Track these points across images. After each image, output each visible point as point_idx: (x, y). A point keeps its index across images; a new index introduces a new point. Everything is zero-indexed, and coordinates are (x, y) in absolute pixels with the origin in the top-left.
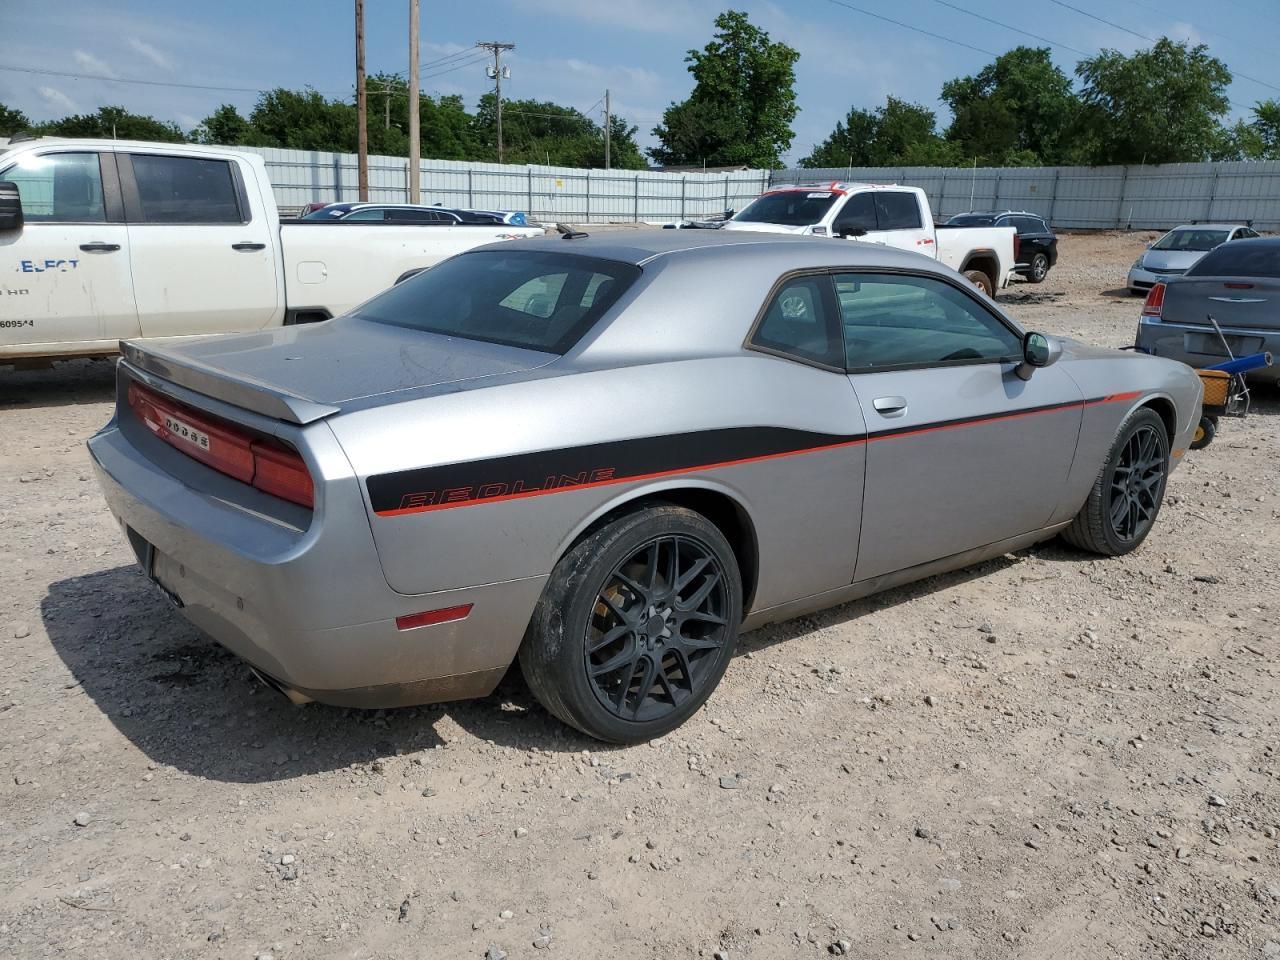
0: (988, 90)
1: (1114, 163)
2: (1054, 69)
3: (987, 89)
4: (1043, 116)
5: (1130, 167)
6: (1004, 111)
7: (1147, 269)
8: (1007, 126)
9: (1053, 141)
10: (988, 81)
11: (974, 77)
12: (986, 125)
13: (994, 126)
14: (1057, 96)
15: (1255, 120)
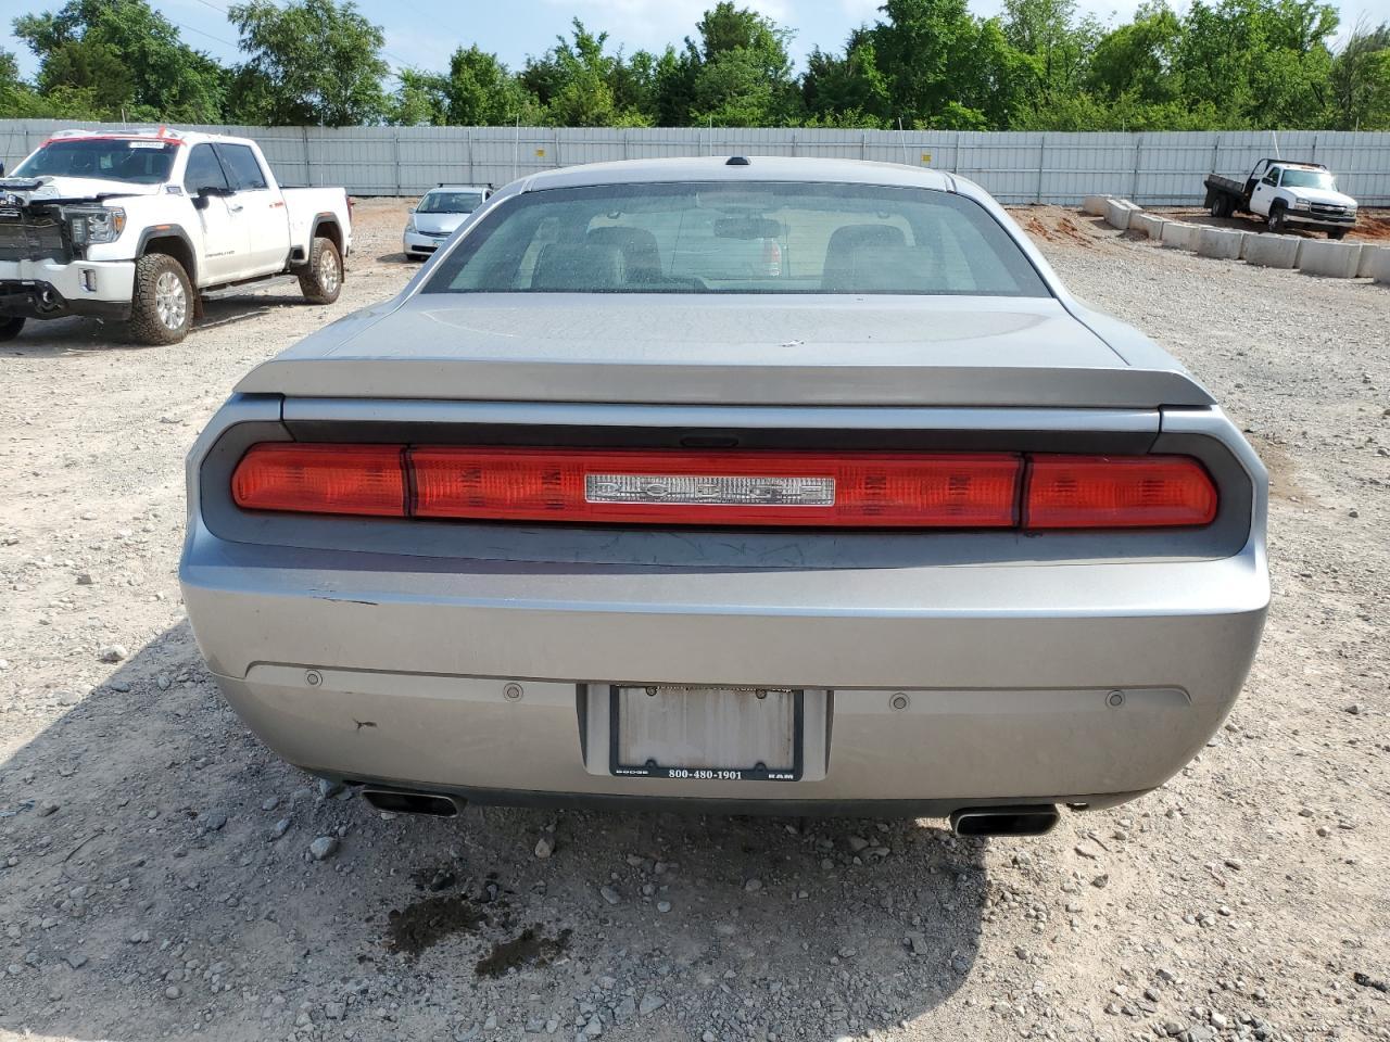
0: (78, 31)
1: (292, 124)
2: (153, 12)
3: (74, 29)
4: (152, 66)
5: (308, 128)
6: (109, 57)
7: (422, 233)
8: (117, 75)
9: (174, 96)
10: (75, 21)
11: (55, 13)
12: (92, 72)
13: (103, 74)
14: (165, 44)
15: (400, 86)
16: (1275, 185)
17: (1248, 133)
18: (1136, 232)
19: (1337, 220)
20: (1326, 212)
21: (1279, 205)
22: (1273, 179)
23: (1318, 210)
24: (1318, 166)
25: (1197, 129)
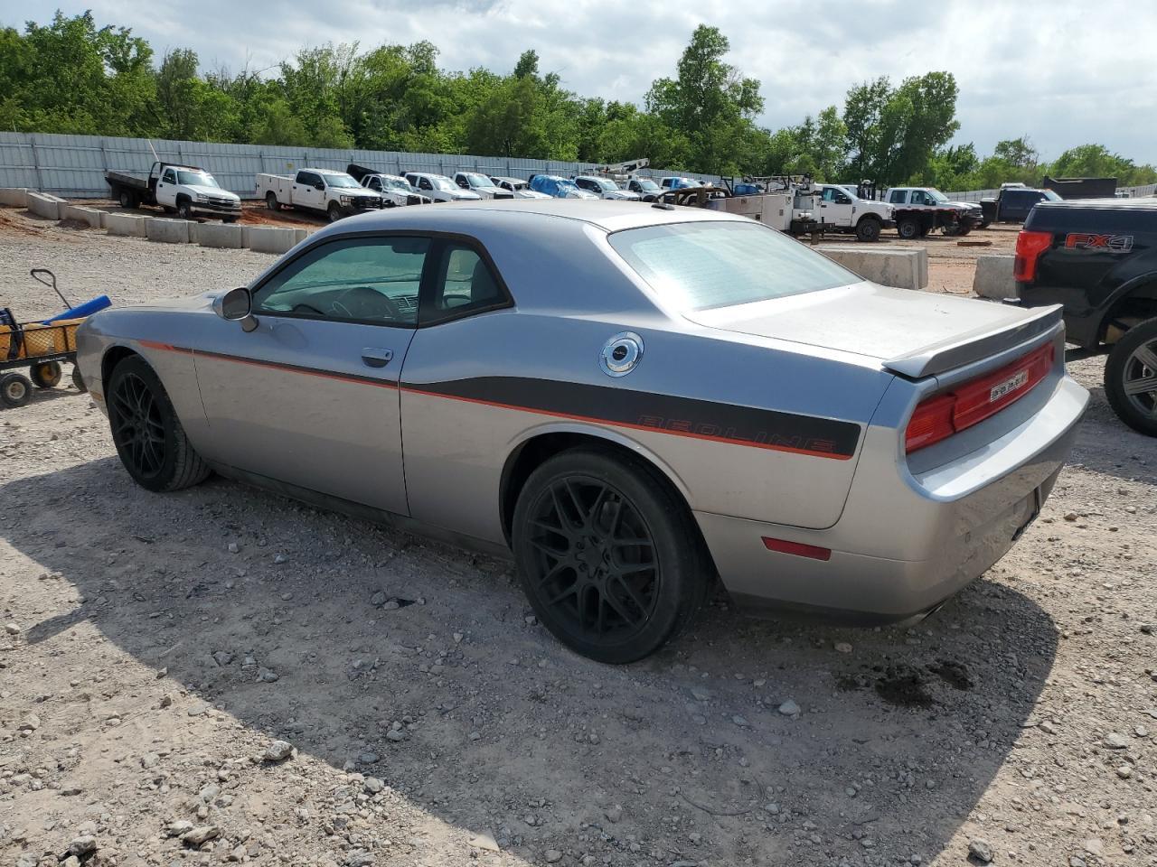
16: (175, 183)
17: (125, 139)
18: (76, 222)
19: (230, 211)
20: (220, 204)
21: (183, 199)
22: (170, 178)
23: (214, 202)
24: (198, 169)
25: (81, 133)
